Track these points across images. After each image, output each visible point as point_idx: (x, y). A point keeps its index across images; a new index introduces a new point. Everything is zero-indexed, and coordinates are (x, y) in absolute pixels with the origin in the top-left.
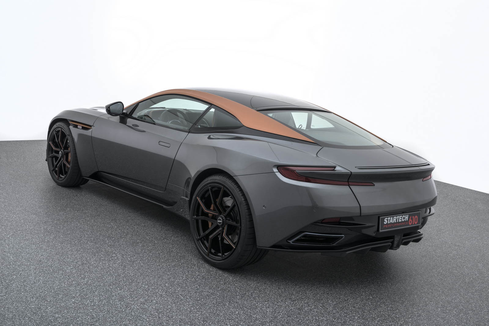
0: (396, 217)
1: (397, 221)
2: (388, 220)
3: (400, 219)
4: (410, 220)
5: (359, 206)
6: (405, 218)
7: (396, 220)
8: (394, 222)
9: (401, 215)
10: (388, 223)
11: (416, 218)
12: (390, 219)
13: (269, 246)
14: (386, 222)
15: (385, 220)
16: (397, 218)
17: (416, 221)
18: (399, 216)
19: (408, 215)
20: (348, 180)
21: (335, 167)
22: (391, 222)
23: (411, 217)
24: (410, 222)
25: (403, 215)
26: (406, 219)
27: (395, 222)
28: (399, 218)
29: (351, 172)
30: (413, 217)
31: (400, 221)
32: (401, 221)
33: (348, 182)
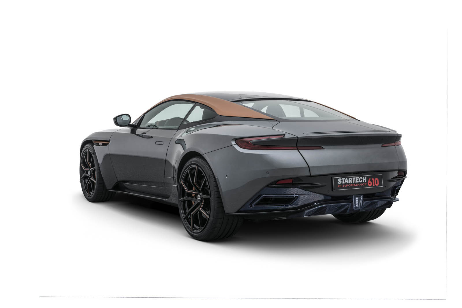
0: (351, 178)
1: (354, 182)
2: (342, 180)
3: (357, 180)
4: (369, 182)
5: (307, 166)
6: (362, 180)
7: (352, 181)
8: (349, 183)
9: (358, 177)
10: (343, 183)
11: (377, 181)
12: (345, 180)
13: (234, 212)
14: (340, 182)
15: (339, 180)
16: (353, 179)
17: (377, 183)
18: (356, 177)
19: (366, 177)
20: (296, 145)
21: (284, 135)
22: (346, 183)
23: (370, 179)
24: (370, 184)
25: (359, 177)
26: (365, 180)
27: (351, 182)
28: (355, 179)
29: (298, 137)
30: (373, 179)
31: (356, 182)
32: (358, 182)
33: (297, 146)
